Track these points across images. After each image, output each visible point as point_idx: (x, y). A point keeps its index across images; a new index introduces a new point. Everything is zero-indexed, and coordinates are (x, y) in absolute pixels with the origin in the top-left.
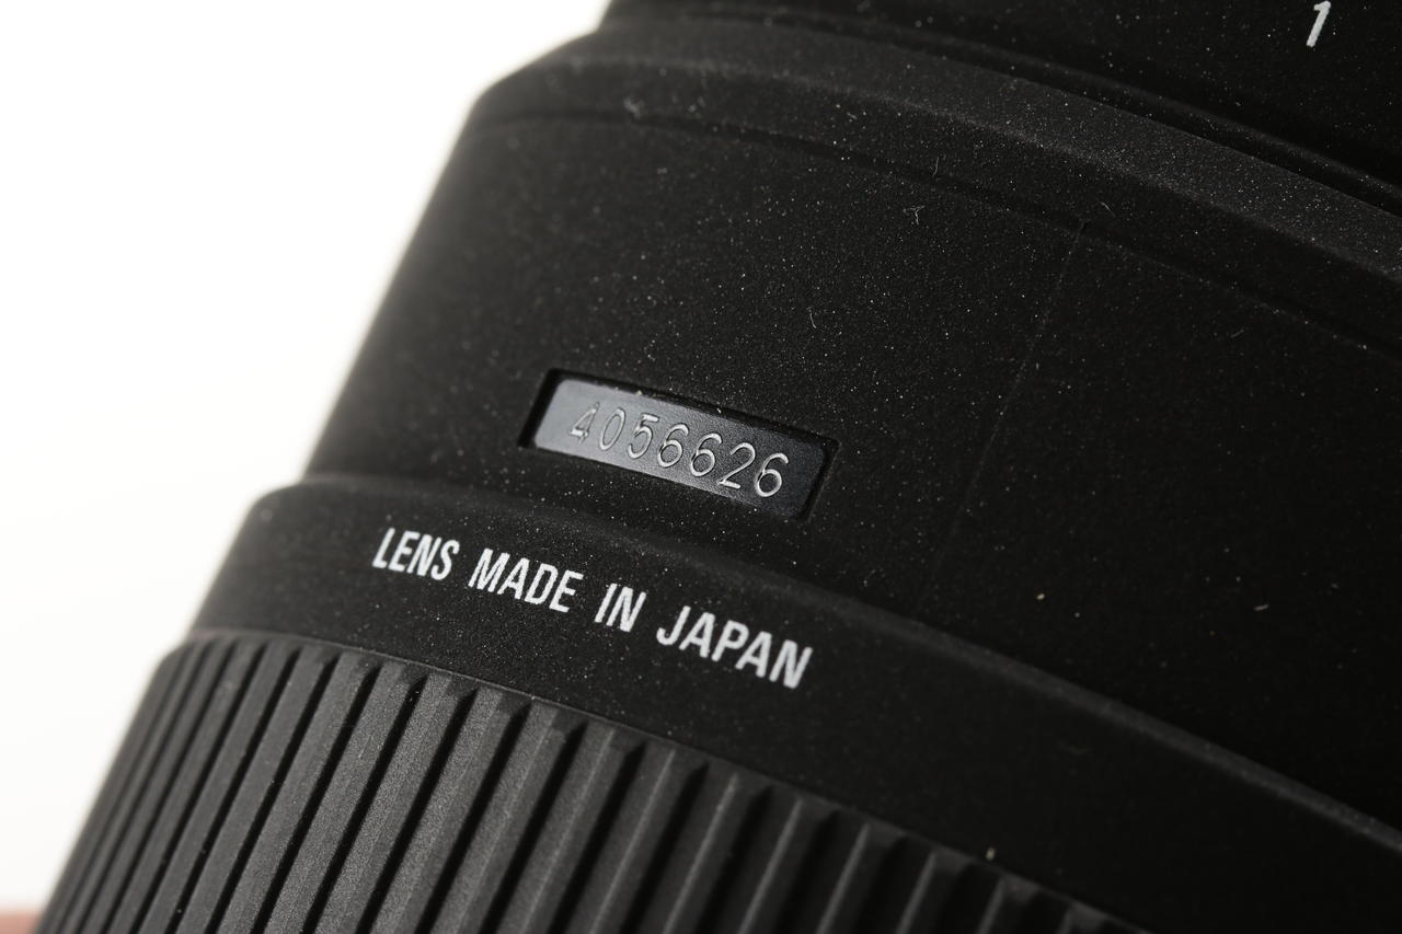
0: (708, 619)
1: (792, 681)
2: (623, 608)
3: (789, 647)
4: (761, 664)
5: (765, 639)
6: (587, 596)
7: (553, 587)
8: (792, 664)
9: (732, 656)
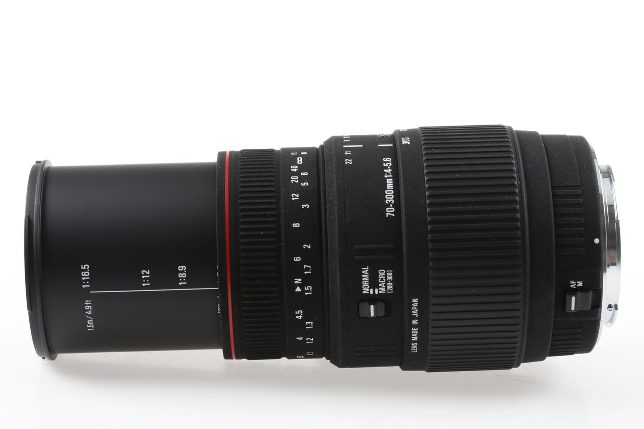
0: (413, 312)
1: (417, 299)
2: (415, 322)
3: (413, 301)
4: (416, 304)
5: (413, 305)
6: (415, 326)
7: (415, 331)
8: (415, 300)
9: (416, 307)
